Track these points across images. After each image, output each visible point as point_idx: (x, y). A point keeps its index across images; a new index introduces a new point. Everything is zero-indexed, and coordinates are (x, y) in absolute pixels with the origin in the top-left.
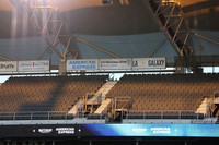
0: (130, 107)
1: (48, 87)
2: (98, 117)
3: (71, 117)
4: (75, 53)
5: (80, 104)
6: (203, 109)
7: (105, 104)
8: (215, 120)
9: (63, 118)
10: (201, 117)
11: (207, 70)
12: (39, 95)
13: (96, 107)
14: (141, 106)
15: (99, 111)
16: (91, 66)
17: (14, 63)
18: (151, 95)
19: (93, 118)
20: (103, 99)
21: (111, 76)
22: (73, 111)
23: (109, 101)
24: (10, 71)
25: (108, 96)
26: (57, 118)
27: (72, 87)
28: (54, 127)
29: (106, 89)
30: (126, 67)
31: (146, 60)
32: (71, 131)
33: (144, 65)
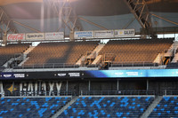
0: (113, 60)
1: (64, 48)
2: (94, 66)
3: (78, 66)
4: (79, 27)
5: (83, 58)
6: (158, 60)
7: (98, 58)
8: (165, 66)
9: (72, 67)
10: (157, 65)
11: (160, 36)
12: (58, 53)
13: (92, 60)
14: (120, 59)
15: (94, 63)
16: (89, 35)
17: (42, 34)
18: (126, 52)
19: (91, 67)
20: (97, 55)
21: (101, 41)
22: (79, 63)
23: (100, 56)
24: (40, 38)
25: (100, 53)
26: (69, 67)
27: (78, 48)
28: (67, 72)
29: (98, 49)
30: (111, 35)
31: (123, 31)
32: (78, 75)
33: (121, 34)
